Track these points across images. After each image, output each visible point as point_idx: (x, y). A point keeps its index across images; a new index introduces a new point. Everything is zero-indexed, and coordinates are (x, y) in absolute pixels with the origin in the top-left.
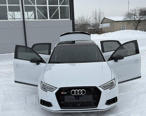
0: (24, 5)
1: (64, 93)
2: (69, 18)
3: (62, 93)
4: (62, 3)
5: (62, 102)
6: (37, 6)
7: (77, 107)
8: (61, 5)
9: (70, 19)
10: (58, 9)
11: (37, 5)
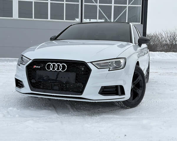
0: (84, 4)
1: (37, 67)
2: (140, 22)
3: (35, 66)
4: (131, 3)
5: (33, 81)
6: (99, 5)
7: (53, 90)
8: (131, 5)
9: (141, 24)
10: (126, 10)
11: (99, 3)
